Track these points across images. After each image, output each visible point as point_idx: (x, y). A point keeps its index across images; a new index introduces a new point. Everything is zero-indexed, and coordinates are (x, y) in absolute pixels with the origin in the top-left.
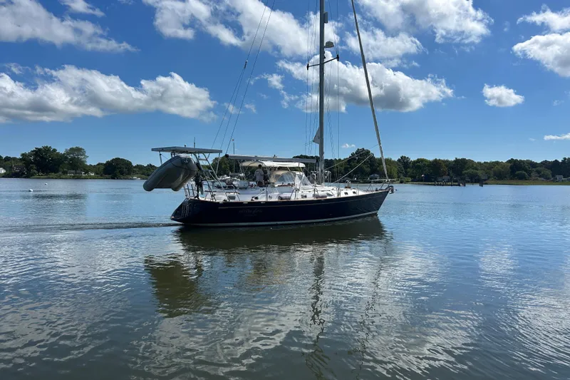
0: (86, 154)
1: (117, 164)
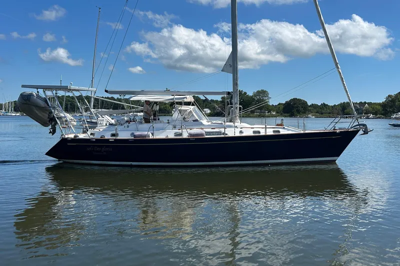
0: (269, 96)
1: (295, 104)
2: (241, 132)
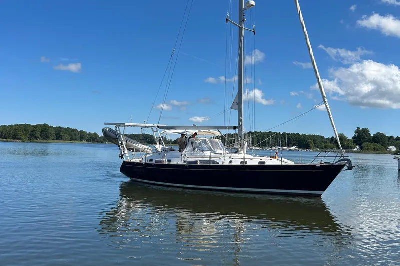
2: (231, 162)
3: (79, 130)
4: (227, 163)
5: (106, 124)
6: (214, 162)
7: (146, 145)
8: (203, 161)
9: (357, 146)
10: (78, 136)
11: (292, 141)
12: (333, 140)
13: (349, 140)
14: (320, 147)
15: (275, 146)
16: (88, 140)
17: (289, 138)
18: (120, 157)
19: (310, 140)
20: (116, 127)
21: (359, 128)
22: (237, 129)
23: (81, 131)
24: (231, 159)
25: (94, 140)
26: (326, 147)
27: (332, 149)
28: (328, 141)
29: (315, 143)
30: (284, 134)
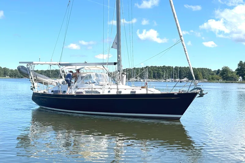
2: (109, 92)
3: (3, 68)
4: (106, 93)
5: (20, 63)
6: (97, 92)
7: (53, 79)
8: (89, 91)
9: (240, 77)
10: (2, 72)
11: (183, 74)
12: (219, 72)
13: (232, 72)
14: (208, 78)
15: (169, 78)
16: (11, 76)
17: (180, 71)
18: (31, 89)
19: (198, 73)
20: (27, 65)
21: (241, 62)
22: (117, 65)
23: (4, 68)
24: (110, 90)
25: (15, 76)
26: (213, 79)
27: (218, 80)
28: (215, 74)
29: (203, 75)
30: (176, 68)
